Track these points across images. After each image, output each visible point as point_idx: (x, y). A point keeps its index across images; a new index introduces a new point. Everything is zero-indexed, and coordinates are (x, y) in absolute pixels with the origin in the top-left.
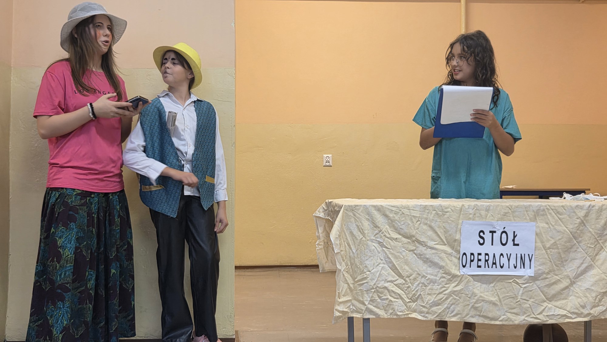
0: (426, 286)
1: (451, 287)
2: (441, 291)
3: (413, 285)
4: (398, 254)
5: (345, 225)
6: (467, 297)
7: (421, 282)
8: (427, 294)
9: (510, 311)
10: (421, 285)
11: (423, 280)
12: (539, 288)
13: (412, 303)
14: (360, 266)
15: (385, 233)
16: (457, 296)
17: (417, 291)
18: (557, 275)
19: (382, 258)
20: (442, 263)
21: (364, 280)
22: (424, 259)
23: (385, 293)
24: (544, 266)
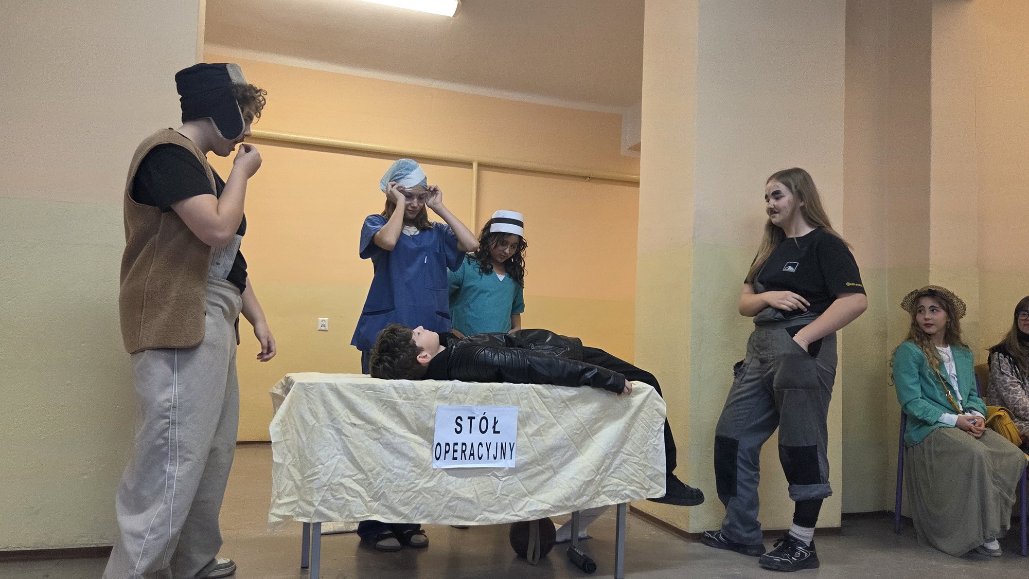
0: (391, 482)
1: (422, 483)
2: (410, 487)
3: (375, 481)
4: (360, 443)
5: (294, 408)
6: (440, 495)
7: (385, 477)
8: (392, 492)
9: (488, 509)
10: (384, 481)
11: (388, 475)
12: (520, 480)
13: (374, 503)
14: (311, 458)
15: (344, 417)
16: (427, 494)
17: (380, 488)
18: (540, 465)
19: (340, 448)
20: (412, 455)
21: (315, 475)
22: (391, 449)
23: (340, 491)
24: (526, 456)
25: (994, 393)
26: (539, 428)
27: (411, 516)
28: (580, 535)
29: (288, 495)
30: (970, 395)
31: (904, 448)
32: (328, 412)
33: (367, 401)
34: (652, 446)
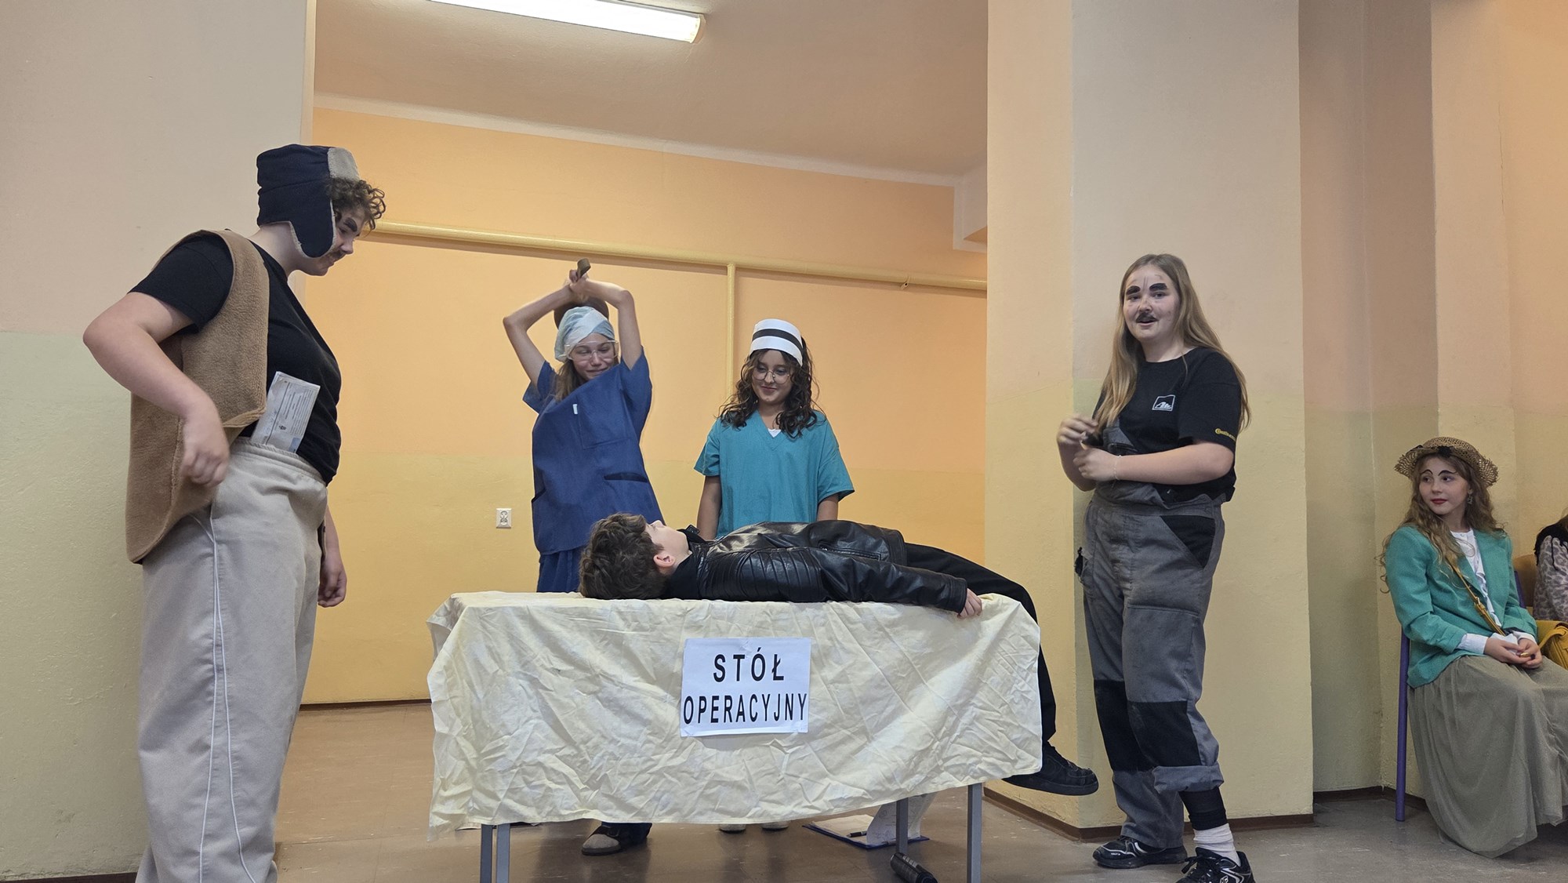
0: (617, 759)
1: (664, 759)
2: (644, 767)
3: (592, 758)
4: (566, 700)
5: (464, 647)
6: (693, 777)
7: (607, 752)
8: (619, 774)
9: (767, 798)
10: (608, 757)
11: (612, 748)
12: (815, 752)
13: (590, 792)
14: (491, 724)
15: (542, 660)
16: (673, 777)
17: (600, 768)
18: (846, 728)
19: (535, 708)
20: (648, 716)
21: (499, 751)
22: (615, 709)
23: (538, 775)
24: (825, 714)
25: (1543, 600)
26: (843, 671)
27: (648, 811)
28: (911, 835)
29: (457, 783)
30: (1509, 604)
31: (1409, 688)
32: (516, 653)
33: (577, 634)
34: (1018, 694)
